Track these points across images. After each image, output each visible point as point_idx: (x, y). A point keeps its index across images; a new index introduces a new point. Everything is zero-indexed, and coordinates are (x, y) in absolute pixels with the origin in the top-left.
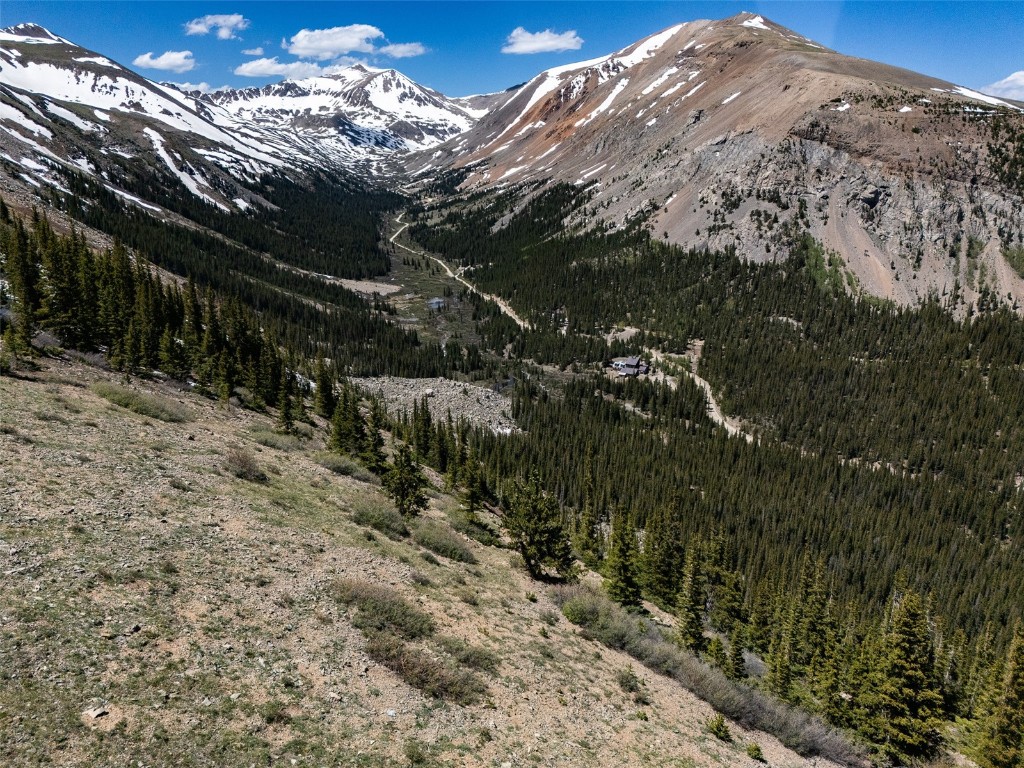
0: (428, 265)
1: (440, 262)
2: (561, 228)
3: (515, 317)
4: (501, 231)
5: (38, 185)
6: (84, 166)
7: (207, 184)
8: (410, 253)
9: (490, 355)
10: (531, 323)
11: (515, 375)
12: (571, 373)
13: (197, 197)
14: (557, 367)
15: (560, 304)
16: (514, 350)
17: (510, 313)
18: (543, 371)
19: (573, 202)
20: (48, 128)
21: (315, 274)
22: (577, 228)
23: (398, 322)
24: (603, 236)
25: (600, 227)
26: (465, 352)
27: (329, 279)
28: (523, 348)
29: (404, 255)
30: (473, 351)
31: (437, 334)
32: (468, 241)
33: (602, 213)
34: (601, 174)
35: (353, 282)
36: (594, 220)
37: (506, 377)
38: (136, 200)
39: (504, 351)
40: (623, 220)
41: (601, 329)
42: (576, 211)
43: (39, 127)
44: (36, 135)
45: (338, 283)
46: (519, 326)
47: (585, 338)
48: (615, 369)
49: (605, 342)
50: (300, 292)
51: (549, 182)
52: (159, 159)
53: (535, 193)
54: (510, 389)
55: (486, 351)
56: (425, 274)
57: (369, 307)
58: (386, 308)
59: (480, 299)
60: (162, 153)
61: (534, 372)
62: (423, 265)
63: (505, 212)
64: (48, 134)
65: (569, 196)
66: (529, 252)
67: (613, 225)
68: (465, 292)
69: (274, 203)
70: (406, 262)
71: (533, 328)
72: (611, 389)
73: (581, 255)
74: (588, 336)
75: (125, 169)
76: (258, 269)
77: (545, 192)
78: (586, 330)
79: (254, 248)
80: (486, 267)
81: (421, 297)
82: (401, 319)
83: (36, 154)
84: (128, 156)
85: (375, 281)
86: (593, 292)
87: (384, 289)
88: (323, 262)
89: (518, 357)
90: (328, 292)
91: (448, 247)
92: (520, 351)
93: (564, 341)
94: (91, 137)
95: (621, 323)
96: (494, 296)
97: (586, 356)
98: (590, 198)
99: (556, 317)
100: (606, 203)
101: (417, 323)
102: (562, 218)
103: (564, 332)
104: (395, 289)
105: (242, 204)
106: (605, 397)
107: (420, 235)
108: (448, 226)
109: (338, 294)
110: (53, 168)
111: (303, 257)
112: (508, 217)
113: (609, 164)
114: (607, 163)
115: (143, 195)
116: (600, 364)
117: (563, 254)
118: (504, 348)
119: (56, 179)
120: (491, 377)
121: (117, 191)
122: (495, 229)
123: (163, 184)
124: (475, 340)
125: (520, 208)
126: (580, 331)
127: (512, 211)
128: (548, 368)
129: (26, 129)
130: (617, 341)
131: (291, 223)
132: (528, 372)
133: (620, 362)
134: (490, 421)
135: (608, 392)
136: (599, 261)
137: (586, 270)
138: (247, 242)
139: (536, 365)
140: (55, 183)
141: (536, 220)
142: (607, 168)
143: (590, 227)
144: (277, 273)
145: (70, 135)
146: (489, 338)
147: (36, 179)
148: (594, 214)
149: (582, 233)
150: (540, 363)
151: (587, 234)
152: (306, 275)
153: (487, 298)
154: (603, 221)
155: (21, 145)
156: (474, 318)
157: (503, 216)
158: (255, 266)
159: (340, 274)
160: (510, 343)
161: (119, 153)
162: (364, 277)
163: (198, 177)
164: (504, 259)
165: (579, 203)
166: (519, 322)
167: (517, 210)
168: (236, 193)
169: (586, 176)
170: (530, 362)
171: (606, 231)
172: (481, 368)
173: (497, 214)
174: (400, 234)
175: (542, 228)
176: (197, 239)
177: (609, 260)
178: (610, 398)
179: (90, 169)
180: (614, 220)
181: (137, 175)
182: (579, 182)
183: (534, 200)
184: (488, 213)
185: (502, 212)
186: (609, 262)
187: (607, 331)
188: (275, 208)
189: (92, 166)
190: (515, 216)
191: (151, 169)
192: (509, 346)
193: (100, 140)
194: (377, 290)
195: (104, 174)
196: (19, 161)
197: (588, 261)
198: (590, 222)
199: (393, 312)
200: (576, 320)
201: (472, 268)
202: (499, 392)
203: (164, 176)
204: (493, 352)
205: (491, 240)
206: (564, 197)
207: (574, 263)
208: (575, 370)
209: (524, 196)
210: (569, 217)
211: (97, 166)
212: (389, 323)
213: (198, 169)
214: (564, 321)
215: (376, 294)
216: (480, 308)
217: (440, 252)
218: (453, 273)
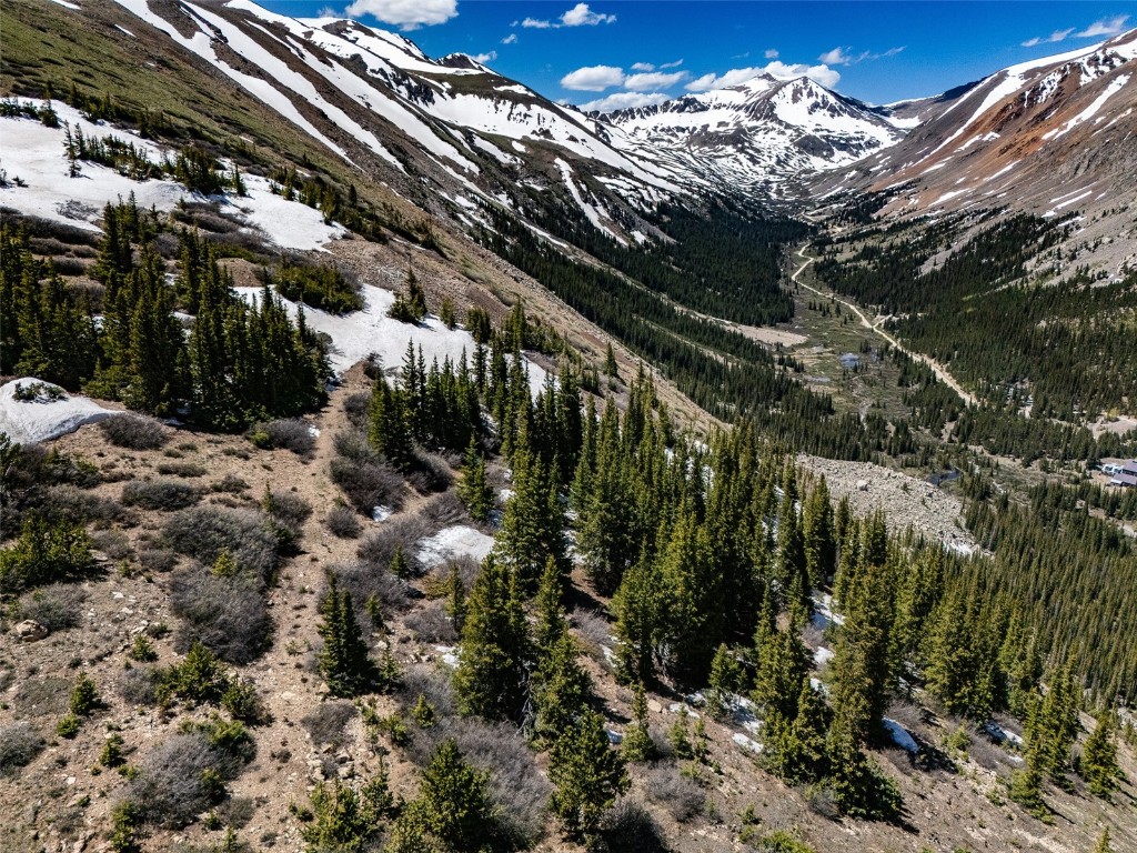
0: (838, 311)
1: (852, 307)
2: (1022, 273)
3: (957, 388)
4: (934, 273)
5: (471, 225)
6: (504, 201)
7: (608, 216)
8: (816, 296)
9: (924, 435)
10: (978, 397)
11: (960, 466)
12: (1038, 471)
13: (599, 231)
14: (1019, 461)
15: (1021, 376)
16: (957, 432)
17: (950, 382)
18: (997, 465)
19: (1041, 240)
20: (476, 163)
21: (711, 319)
22: (1046, 275)
23: (806, 382)
24: (1088, 288)
25: (1082, 276)
26: (891, 428)
27: (729, 326)
28: (969, 430)
29: (809, 298)
30: (902, 427)
31: (854, 400)
32: (889, 284)
33: (1085, 258)
34: (1083, 204)
35: (753, 329)
36: (1073, 266)
37: (947, 467)
38: (547, 235)
39: (943, 431)
40: (1119, 269)
41: (1083, 415)
42: (1044, 253)
43: (469, 162)
44: (466, 171)
45: (739, 332)
46: (964, 401)
47: (1059, 426)
48: (1106, 474)
49: (1089, 432)
50: (699, 341)
51: (1004, 212)
52: (566, 191)
53: (983, 226)
54: (954, 485)
55: (917, 429)
56: (835, 321)
57: (772, 361)
58: (792, 364)
59: (907, 359)
60: (570, 185)
61: (985, 464)
62: (833, 311)
63: (939, 249)
64: (476, 169)
65: (1035, 232)
66: (975, 302)
67: (1104, 275)
68: (887, 348)
69: (670, 235)
70: (812, 307)
71: (983, 404)
72: (1101, 502)
73: (1054, 313)
74: (1064, 423)
75: (538, 203)
76: (658, 313)
77: (998, 226)
78: (1059, 413)
79: (652, 288)
80: (913, 319)
81: (833, 352)
82: (809, 378)
83: (467, 190)
84: (539, 189)
85: (777, 328)
86: (1071, 364)
87: (788, 339)
88: (721, 305)
89: (962, 442)
90: (728, 341)
91: (863, 289)
92: (965, 433)
93: (1029, 426)
94: (509, 171)
95: (1114, 411)
96: (926, 357)
97: (1061, 451)
98: (1066, 236)
99: (1015, 393)
100: (1091, 245)
101: (829, 384)
102: (1024, 260)
103: (1027, 415)
104: (801, 339)
105: (640, 237)
106: (1092, 512)
107: (827, 273)
108: (863, 263)
109: (739, 345)
110: (481, 205)
111: (699, 298)
112: (942, 255)
113: (1096, 190)
114: (1093, 189)
115: (552, 231)
116: (1083, 464)
117: (1026, 310)
118: (943, 427)
119: (483, 217)
120: (926, 464)
121: (532, 228)
122: (926, 269)
123: (568, 217)
124: (904, 414)
125: (961, 245)
126: (1051, 415)
127: (949, 247)
128: (1005, 462)
129: (458, 165)
130: (1108, 435)
131: (688, 259)
132: (977, 463)
133: (1112, 464)
134: (941, 533)
135: (1097, 506)
136: (1082, 323)
137: (1062, 333)
138: (645, 282)
139: (987, 454)
140: (483, 221)
141: (984, 261)
142: (1093, 196)
143: (1067, 276)
144: (676, 318)
145: (494, 170)
146: (922, 413)
147: (470, 218)
148: (1073, 258)
149: (1054, 281)
150: (993, 453)
151: (1062, 284)
152: (704, 321)
153: (917, 358)
154: (1087, 269)
155: (455, 183)
156: (900, 384)
157: (936, 253)
158: (655, 309)
159: (738, 318)
160: (951, 421)
161: (532, 186)
162: (764, 323)
163: (600, 208)
164: (938, 310)
165: (1049, 242)
166: (962, 395)
167: (956, 246)
168: (634, 224)
169: (1059, 207)
170: (979, 449)
171: (1092, 282)
172: (913, 452)
173: (928, 251)
174: (804, 271)
175: (992, 272)
176: (602, 280)
177: (1097, 321)
178: (1100, 514)
179: (509, 204)
180: (1105, 268)
181: (547, 209)
182: (1050, 214)
183: (981, 235)
184: (915, 249)
185: (935, 247)
186: (1097, 325)
187: (1092, 418)
188: (672, 241)
189: (511, 201)
190: (954, 254)
191: (558, 201)
192: (950, 426)
193: (517, 173)
194: (780, 340)
195: (520, 209)
196: (454, 199)
197: (1065, 321)
198: (1067, 268)
199: (799, 369)
200: (1046, 401)
201: (895, 319)
202: (940, 488)
203: (570, 209)
204: (927, 431)
205: (919, 283)
206: (1024, 233)
207: (1043, 324)
208: (1045, 468)
209: (966, 229)
210: (1034, 260)
211: (515, 201)
212: (797, 382)
213: (601, 201)
214: (1026, 399)
215: (779, 345)
216: (908, 373)
217: (852, 294)
218: (872, 322)
